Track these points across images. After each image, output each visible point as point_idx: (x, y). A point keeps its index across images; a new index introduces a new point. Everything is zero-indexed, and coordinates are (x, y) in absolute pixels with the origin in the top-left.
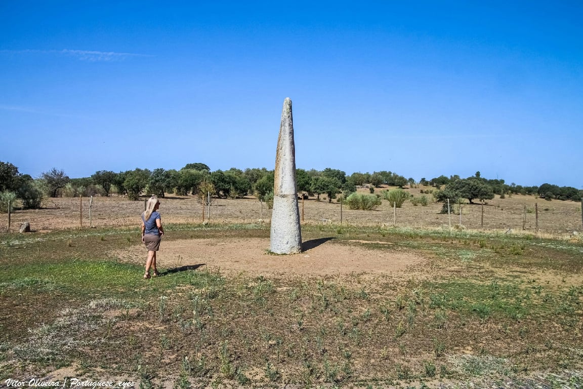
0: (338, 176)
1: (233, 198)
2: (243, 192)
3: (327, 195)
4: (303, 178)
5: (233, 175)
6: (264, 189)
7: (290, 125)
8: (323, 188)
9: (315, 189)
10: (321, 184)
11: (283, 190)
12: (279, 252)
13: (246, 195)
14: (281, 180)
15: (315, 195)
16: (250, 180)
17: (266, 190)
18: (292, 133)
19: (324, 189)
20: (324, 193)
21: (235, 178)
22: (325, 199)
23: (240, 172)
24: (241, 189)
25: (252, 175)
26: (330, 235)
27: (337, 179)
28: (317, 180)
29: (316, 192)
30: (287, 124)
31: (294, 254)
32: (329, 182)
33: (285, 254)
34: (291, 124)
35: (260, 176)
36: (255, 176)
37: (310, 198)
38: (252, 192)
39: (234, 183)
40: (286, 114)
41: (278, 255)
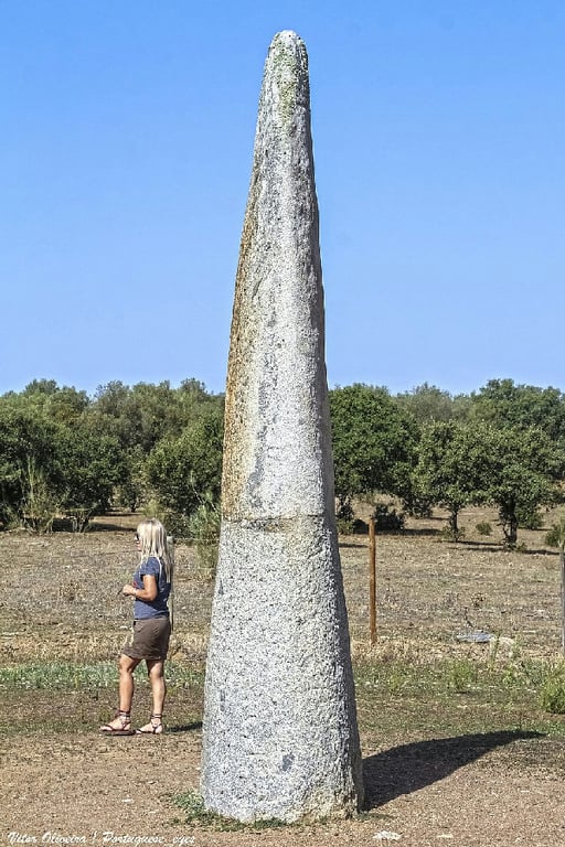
0: (551, 420)
1: (36, 525)
2: (90, 497)
3: (496, 511)
4: (379, 428)
5: (40, 412)
6: (192, 481)
7: (297, 172)
8: (476, 476)
9: (434, 484)
10: (466, 458)
11: (265, 491)
12: (243, 813)
13: (104, 510)
14: (254, 442)
15: (436, 510)
16: (124, 440)
17: (200, 486)
18: (310, 214)
19: (479, 484)
20: (479, 501)
21: (51, 430)
22: (484, 529)
23: (77, 403)
24: (76, 483)
25: (134, 414)
26: (506, 715)
27: (544, 436)
28: (445, 437)
29: (439, 498)
30: (283, 171)
31: (324, 821)
32: (503, 451)
33: (275, 823)
34: (304, 165)
35: (175, 420)
36: (147, 418)
37: (410, 523)
38: (132, 497)
39: (45, 453)
40: (276, 118)
41: (240, 826)
